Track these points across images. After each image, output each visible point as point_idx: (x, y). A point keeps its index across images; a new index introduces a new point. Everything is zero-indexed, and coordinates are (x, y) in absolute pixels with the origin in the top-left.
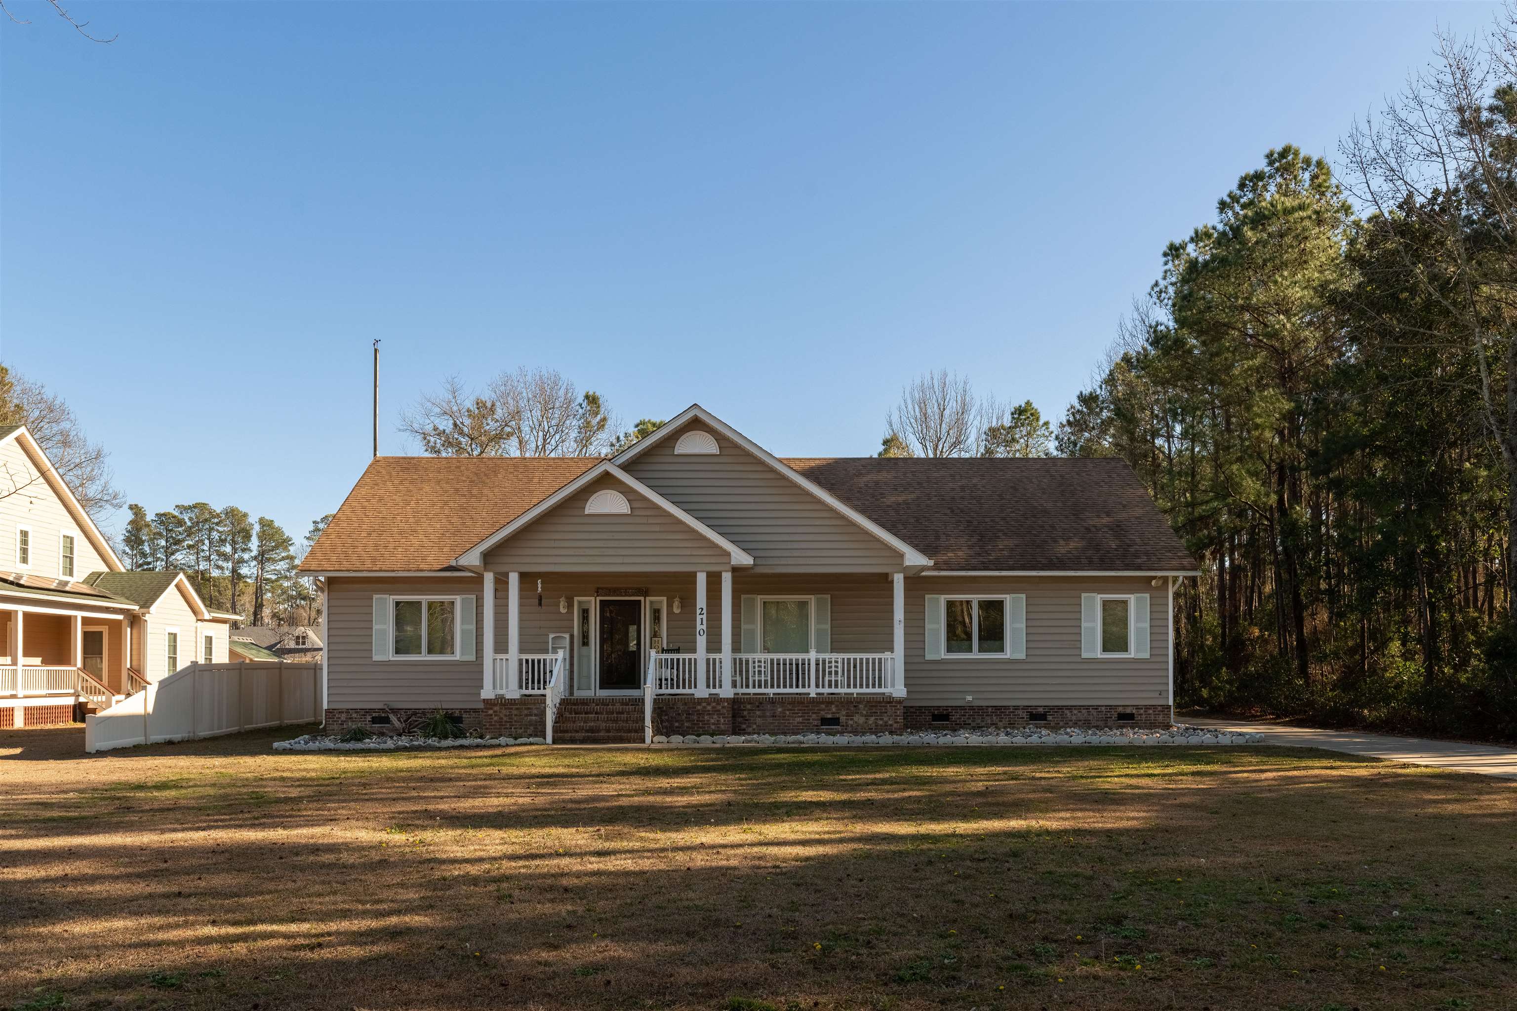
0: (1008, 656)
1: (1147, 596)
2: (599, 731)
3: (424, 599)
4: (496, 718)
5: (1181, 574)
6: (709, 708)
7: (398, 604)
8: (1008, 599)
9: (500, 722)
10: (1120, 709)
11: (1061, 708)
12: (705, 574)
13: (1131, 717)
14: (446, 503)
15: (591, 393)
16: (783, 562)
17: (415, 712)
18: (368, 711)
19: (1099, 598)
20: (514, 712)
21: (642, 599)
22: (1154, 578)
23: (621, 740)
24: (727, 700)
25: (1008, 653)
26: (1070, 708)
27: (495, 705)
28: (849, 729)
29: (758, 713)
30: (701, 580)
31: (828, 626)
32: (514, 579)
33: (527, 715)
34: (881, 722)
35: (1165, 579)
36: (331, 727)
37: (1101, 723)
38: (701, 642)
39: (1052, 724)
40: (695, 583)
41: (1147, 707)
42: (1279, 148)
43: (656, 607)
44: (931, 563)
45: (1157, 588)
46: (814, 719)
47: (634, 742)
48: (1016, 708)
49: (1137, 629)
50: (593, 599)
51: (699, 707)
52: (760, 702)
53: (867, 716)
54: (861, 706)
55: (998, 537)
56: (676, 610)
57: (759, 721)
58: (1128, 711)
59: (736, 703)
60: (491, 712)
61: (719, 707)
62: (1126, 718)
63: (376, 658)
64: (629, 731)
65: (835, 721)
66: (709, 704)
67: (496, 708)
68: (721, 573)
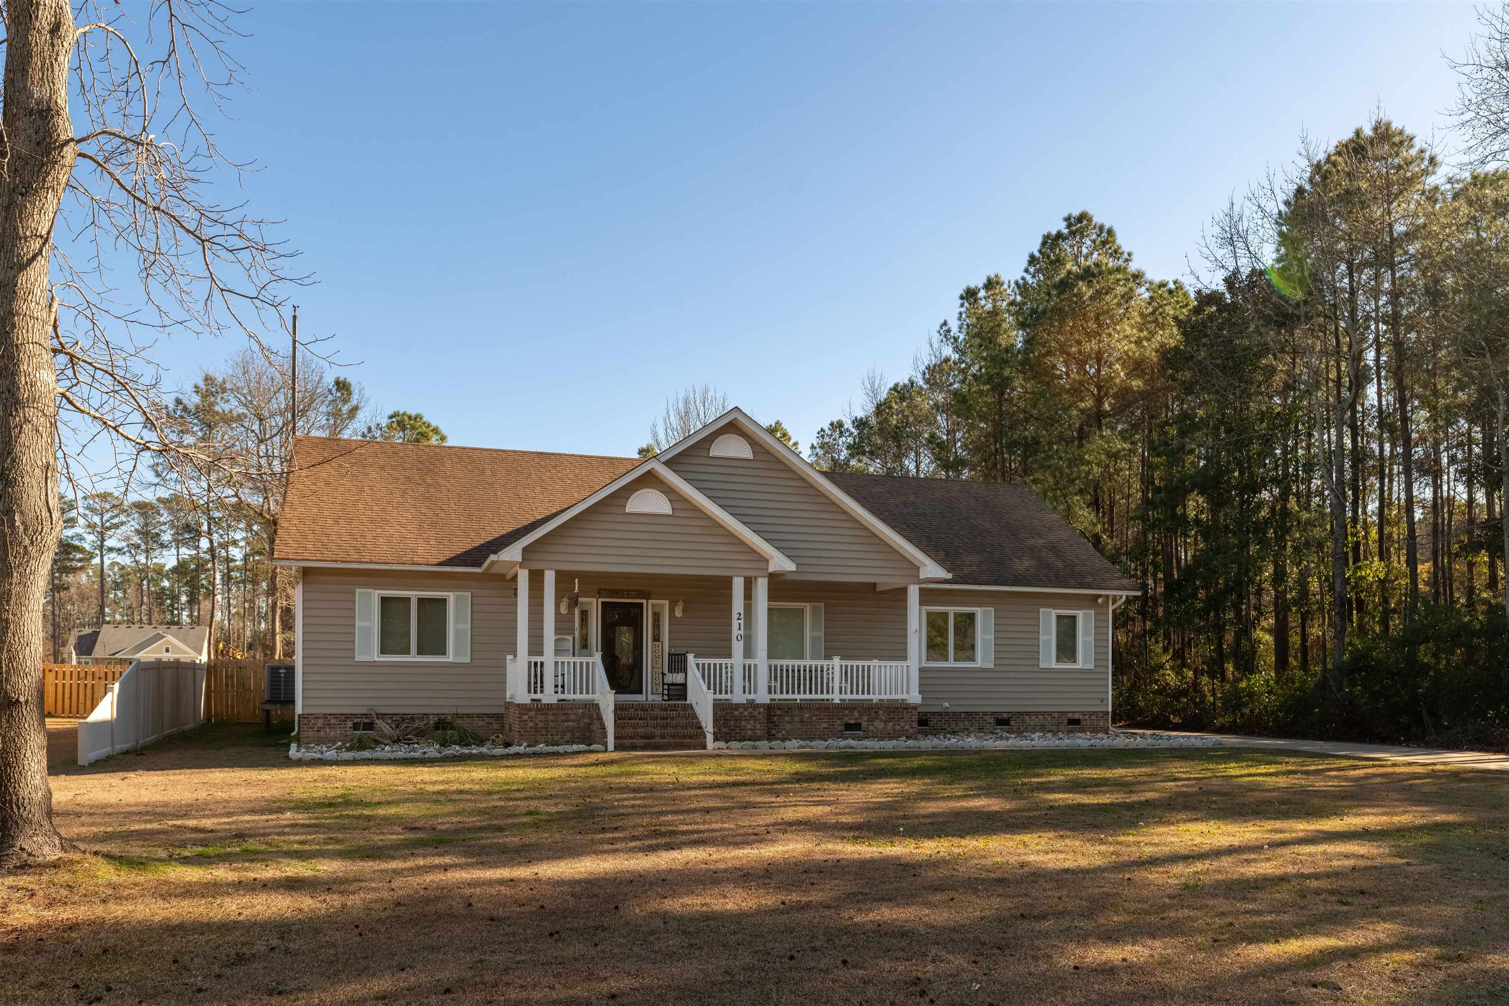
0: (979, 665)
1: (1092, 612)
2: (653, 737)
3: (414, 595)
4: (531, 724)
5: (1125, 593)
6: (746, 713)
7: (384, 600)
8: (979, 611)
9: (536, 728)
10: (1070, 715)
11: (1022, 714)
12: (742, 579)
13: (1077, 722)
14: (404, 492)
15: (342, 379)
16: (811, 569)
17: (403, 718)
18: (348, 717)
19: (1054, 613)
20: (551, 718)
21: (644, 601)
22: (1100, 596)
23: (682, 747)
24: (763, 705)
25: (979, 663)
26: (1029, 714)
27: (530, 710)
28: (870, 734)
29: (787, 718)
30: (738, 585)
31: (822, 634)
32: (550, 577)
33: (563, 721)
34: (898, 727)
35: (1107, 596)
36: (306, 734)
37: (1054, 728)
38: (738, 647)
39: (1015, 729)
40: (730, 588)
41: (1091, 714)
42: (1076, 213)
43: (657, 610)
44: (950, 576)
45: (1101, 606)
46: (839, 725)
47: (695, 749)
48: (985, 714)
49: (1085, 642)
50: (594, 600)
51: (736, 713)
52: (787, 708)
53: (886, 722)
54: (881, 712)
55: (961, 553)
56: (678, 614)
57: (788, 726)
58: (1076, 716)
59: (770, 709)
60: (525, 718)
61: (756, 713)
62: (1074, 723)
63: (358, 658)
64: (684, 737)
65: (857, 727)
66: (745, 710)
67: (532, 714)
68: (731, 578)
